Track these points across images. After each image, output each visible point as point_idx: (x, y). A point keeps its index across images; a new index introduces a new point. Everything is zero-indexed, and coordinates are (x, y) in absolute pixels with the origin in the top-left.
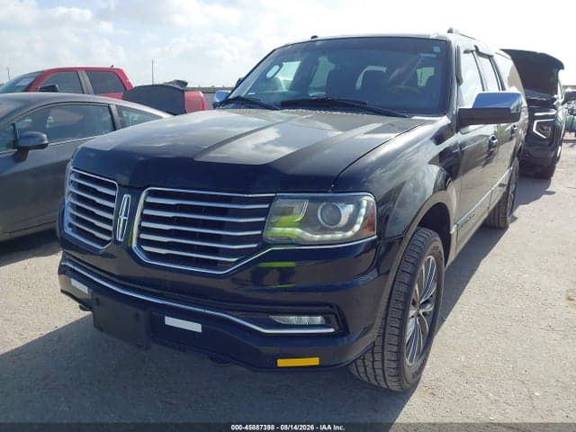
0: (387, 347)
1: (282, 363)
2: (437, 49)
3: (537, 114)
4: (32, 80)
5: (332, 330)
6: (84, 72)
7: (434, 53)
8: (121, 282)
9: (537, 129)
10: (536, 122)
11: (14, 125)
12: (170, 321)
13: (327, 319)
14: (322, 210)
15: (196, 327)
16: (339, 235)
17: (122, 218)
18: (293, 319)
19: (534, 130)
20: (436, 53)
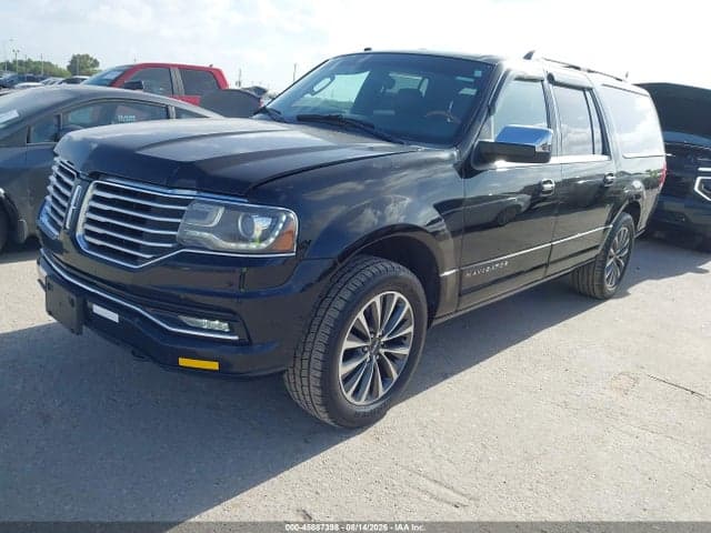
0: (313, 372)
1: (183, 362)
2: (478, 73)
3: (701, 169)
4: (119, 73)
5: (236, 338)
6: (177, 69)
7: (473, 77)
8: (69, 270)
9: (700, 188)
10: (699, 179)
11: (58, 117)
12: (98, 310)
13: (230, 327)
14: (243, 220)
15: (114, 317)
16: (253, 246)
17: (72, 207)
18: (205, 323)
19: (696, 189)
20: (476, 78)
